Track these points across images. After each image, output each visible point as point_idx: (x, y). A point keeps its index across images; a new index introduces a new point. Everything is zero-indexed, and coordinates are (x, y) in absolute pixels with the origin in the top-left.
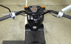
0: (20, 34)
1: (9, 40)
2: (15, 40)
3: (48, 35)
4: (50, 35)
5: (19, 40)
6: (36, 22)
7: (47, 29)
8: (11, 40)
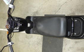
0: (37, 38)
1: (42, 48)
2: (42, 43)
3: (40, 11)
4: (40, 9)
5: (42, 40)
6: (21, 24)
7: (34, 11)
8: (42, 47)
